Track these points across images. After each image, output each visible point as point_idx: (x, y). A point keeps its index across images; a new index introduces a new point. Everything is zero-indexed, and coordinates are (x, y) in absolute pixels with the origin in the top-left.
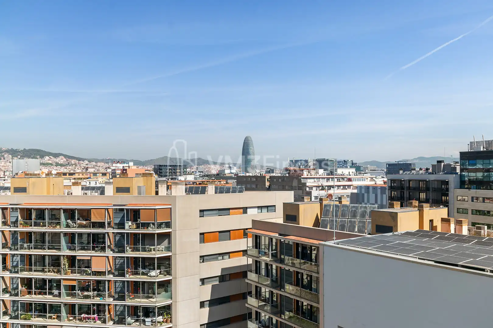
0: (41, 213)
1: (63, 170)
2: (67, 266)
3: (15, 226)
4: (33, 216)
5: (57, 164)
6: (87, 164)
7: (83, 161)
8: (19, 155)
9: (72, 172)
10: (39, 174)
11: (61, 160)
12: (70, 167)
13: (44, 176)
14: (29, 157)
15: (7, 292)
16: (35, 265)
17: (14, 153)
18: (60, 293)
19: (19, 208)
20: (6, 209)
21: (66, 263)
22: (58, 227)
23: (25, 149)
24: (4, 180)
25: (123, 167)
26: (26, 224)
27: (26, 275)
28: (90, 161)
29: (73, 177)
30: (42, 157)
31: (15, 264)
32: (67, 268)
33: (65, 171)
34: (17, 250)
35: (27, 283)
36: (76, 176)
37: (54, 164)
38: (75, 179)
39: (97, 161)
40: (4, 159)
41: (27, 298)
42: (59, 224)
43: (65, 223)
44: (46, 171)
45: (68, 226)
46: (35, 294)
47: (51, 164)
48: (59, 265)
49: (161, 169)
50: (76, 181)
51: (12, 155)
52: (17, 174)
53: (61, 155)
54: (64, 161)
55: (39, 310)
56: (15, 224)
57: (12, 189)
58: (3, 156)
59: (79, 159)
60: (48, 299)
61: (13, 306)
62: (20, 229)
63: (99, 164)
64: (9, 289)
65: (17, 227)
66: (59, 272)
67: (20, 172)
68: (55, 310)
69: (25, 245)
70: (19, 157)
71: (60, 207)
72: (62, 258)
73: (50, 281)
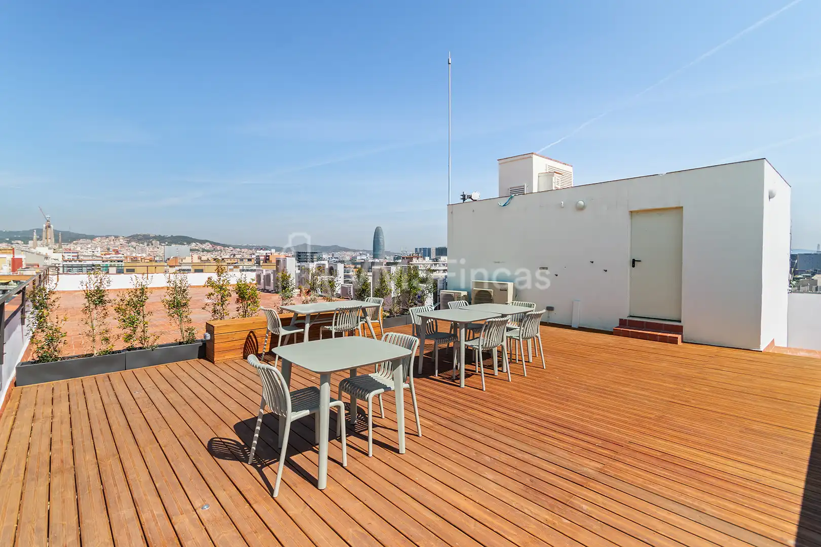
5: (204, 250)
6: (232, 251)
7: (228, 247)
8: (166, 241)
11: (208, 246)
12: (216, 253)
14: (176, 243)
17: (162, 239)
23: (172, 236)
25: (267, 253)
28: (235, 247)
30: (189, 243)
37: (201, 250)
39: (241, 247)
40: (152, 245)
47: (198, 250)
49: (300, 256)
51: (159, 241)
52: (169, 259)
53: (207, 241)
54: (210, 247)
58: (151, 242)
59: (224, 246)
63: (243, 250)
67: (172, 257)
70: (167, 243)
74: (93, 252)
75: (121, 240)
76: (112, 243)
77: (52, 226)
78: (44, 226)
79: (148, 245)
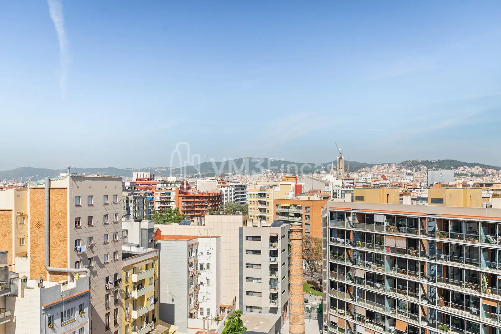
0: (458, 225)
1: (479, 180)
2: (486, 285)
3: (432, 236)
4: (450, 228)
5: (472, 175)
8: (433, 166)
9: (489, 182)
10: (455, 185)
11: (477, 170)
12: (487, 178)
13: (461, 187)
14: (443, 168)
15: (426, 299)
16: (452, 278)
17: (429, 164)
18: (478, 312)
19: (437, 219)
20: (425, 218)
21: (485, 281)
22: (476, 241)
23: (439, 160)
24: (421, 191)
26: (443, 235)
27: (442, 285)
29: (491, 188)
30: (456, 167)
31: (432, 273)
32: (486, 287)
33: (481, 181)
34: (434, 259)
35: (445, 294)
36: (495, 187)
37: (469, 174)
38: (493, 190)
40: (420, 171)
41: (444, 309)
42: (477, 238)
43: (484, 238)
44: (461, 181)
45: (487, 241)
46: (452, 307)
48: (477, 282)
50: (495, 192)
51: (427, 166)
52: (432, 185)
53: (476, 164)
54: (480, 171)
55: (456, 324)
56: (432, 233)
57: (430, 200)
58: (419, 168)
60: (465, 315)
61: (431, 314)
62: (437, 239)
64: (427, 297)
65: (435, 237)
66: (477, 289)
67: (435, 183)
68: (473, 329)
69: (442, 256)
70: (434, 168)
71: (479, 220)
72: (481, 275)
73: (468, 297)
74: (366, 179)
75: (394, 168)
76: (386, 170)
77: (343, 157)
78: (338, 158)
79: (416, 171)
